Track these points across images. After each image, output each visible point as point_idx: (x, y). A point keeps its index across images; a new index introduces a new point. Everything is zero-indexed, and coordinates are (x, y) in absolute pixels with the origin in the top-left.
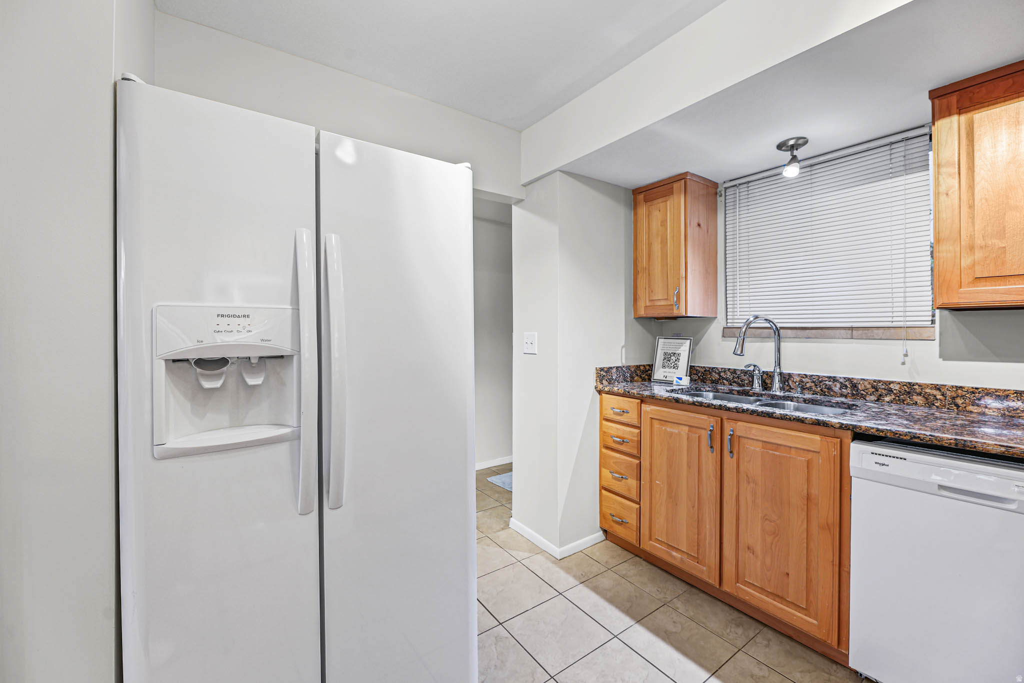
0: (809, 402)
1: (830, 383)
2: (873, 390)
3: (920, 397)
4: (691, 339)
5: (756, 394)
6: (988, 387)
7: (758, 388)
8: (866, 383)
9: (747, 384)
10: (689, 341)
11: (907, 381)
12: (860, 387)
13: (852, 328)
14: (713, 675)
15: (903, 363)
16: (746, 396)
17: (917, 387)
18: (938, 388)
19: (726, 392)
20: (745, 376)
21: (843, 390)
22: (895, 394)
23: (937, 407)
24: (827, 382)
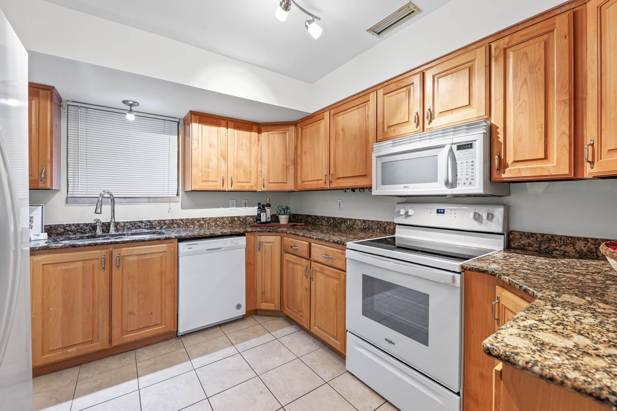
0: (134, 234)
1: (140, 224)
2: (159, 224)
3: (176, 225)
4: (43, 206)
5: (101, 236)
6: (195, 218)
7: (100, 232)
8: (156, 222)
9: (88, 232)
10: (40, 207)
11: (171, 219)
12: (153, 224)
13: (149, 198)
14: (138, 377)
15: (169, 212)
16: (94, 238)
17: (175, 221)
18: (181, 220)
19: (78, 238)
20: (86, 227)
21: (146, 226)
22: (167, 225)
23: (181, 227)
24: (138, 224)
